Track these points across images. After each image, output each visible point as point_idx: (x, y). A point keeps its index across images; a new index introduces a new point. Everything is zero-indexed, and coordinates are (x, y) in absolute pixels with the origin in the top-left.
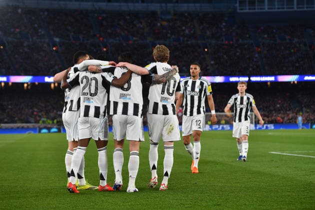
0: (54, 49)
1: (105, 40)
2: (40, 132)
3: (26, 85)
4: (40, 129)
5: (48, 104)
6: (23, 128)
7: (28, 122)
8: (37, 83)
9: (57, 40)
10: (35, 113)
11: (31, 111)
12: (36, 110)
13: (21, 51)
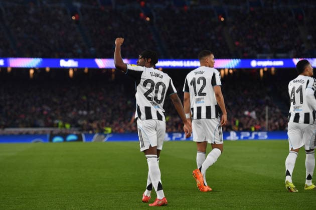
0: (74, 18)
1: (148, 5)
2: (51, 140)
3: (32, 72)
4: (52, 136)
5: (66, 99)
6: (28, 134)
7: (34, 126)
8: (48, 69)
9: (78, 5)
10: (45, 112)
11: (39, 109)
12: (46, 107)
13: (25, 21)
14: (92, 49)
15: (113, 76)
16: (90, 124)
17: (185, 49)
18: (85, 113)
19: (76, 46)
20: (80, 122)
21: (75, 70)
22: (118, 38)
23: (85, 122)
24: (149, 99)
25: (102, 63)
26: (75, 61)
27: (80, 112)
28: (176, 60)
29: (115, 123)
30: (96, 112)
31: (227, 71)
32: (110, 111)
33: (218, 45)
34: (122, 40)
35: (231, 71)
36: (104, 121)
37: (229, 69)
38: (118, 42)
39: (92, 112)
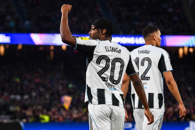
14: (27, 23)
15: (52, 54)
16: (24, 111)
17: (137, 23)
18: (18, 97)
19: (8, 18)
20: (12, 108)
21: (7, 46)
22: (65, 5)
23: (18, 109)
24: (104, 79)
25: (39, 39)
26: (7, 35)
27: (12, 97)
28: (126, 37)
29: (53, 109)
30: (31, 97)
31: (186, 49)
32: (48, 96)
33: (176, 18)
34: (69, 7)
35: (191, 50)
36: (40, 107)
37: (189, 47)
38: (65, 9)
39: (26, 97)
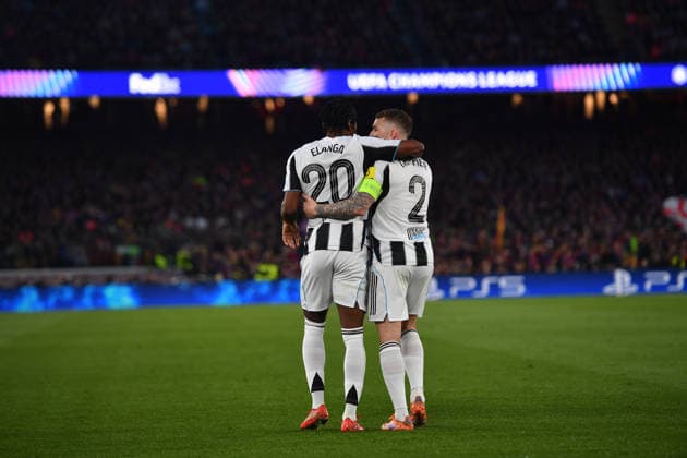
3: (49, 109)
5: (146, 186)
8: (94, 101)
10: (90, 225)
16: (217, 256)
18: (202, 223)
19: (174, 34)
21: (173, 102)
25: (248, 82)
26: (171, 76)
27: (189, 222)
30: (232, 221)
31: (601, 98)
35: (614, 99)
36: (255, 247)
37: (609, 92)
39: (221, 222)
